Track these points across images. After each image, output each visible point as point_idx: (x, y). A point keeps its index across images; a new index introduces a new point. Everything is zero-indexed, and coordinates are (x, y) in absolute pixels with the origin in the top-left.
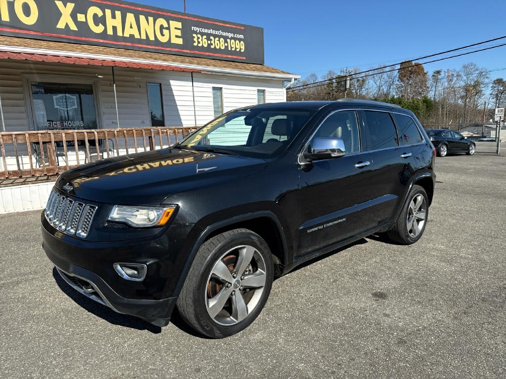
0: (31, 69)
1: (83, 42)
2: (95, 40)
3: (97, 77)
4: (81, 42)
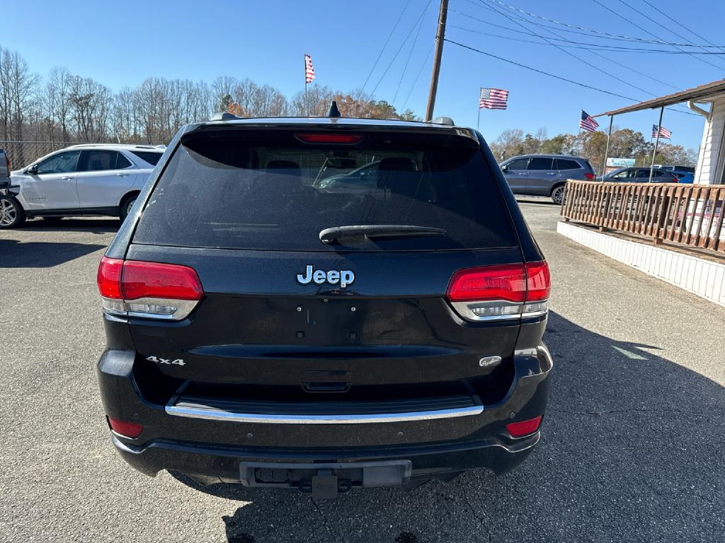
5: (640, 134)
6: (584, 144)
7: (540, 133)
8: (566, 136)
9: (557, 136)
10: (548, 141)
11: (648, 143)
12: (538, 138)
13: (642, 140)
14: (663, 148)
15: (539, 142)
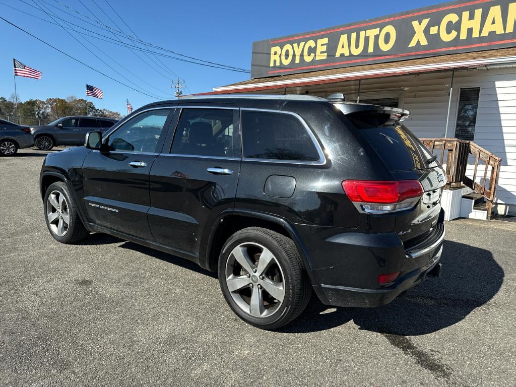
0: (351, 90)
1: (432, 54)
2: (447, 49)
3: (403, 90)
4: (430, 55)
5: (92, 104)
6: (52, 108)
7: (13, 97)
8: (36, 101)
9: (28, 101)
10: (21, 104)
11: (98, 110)
12: (11, 101)
13: (93, 108)
14: (107, 113)
15: (13, 104)
